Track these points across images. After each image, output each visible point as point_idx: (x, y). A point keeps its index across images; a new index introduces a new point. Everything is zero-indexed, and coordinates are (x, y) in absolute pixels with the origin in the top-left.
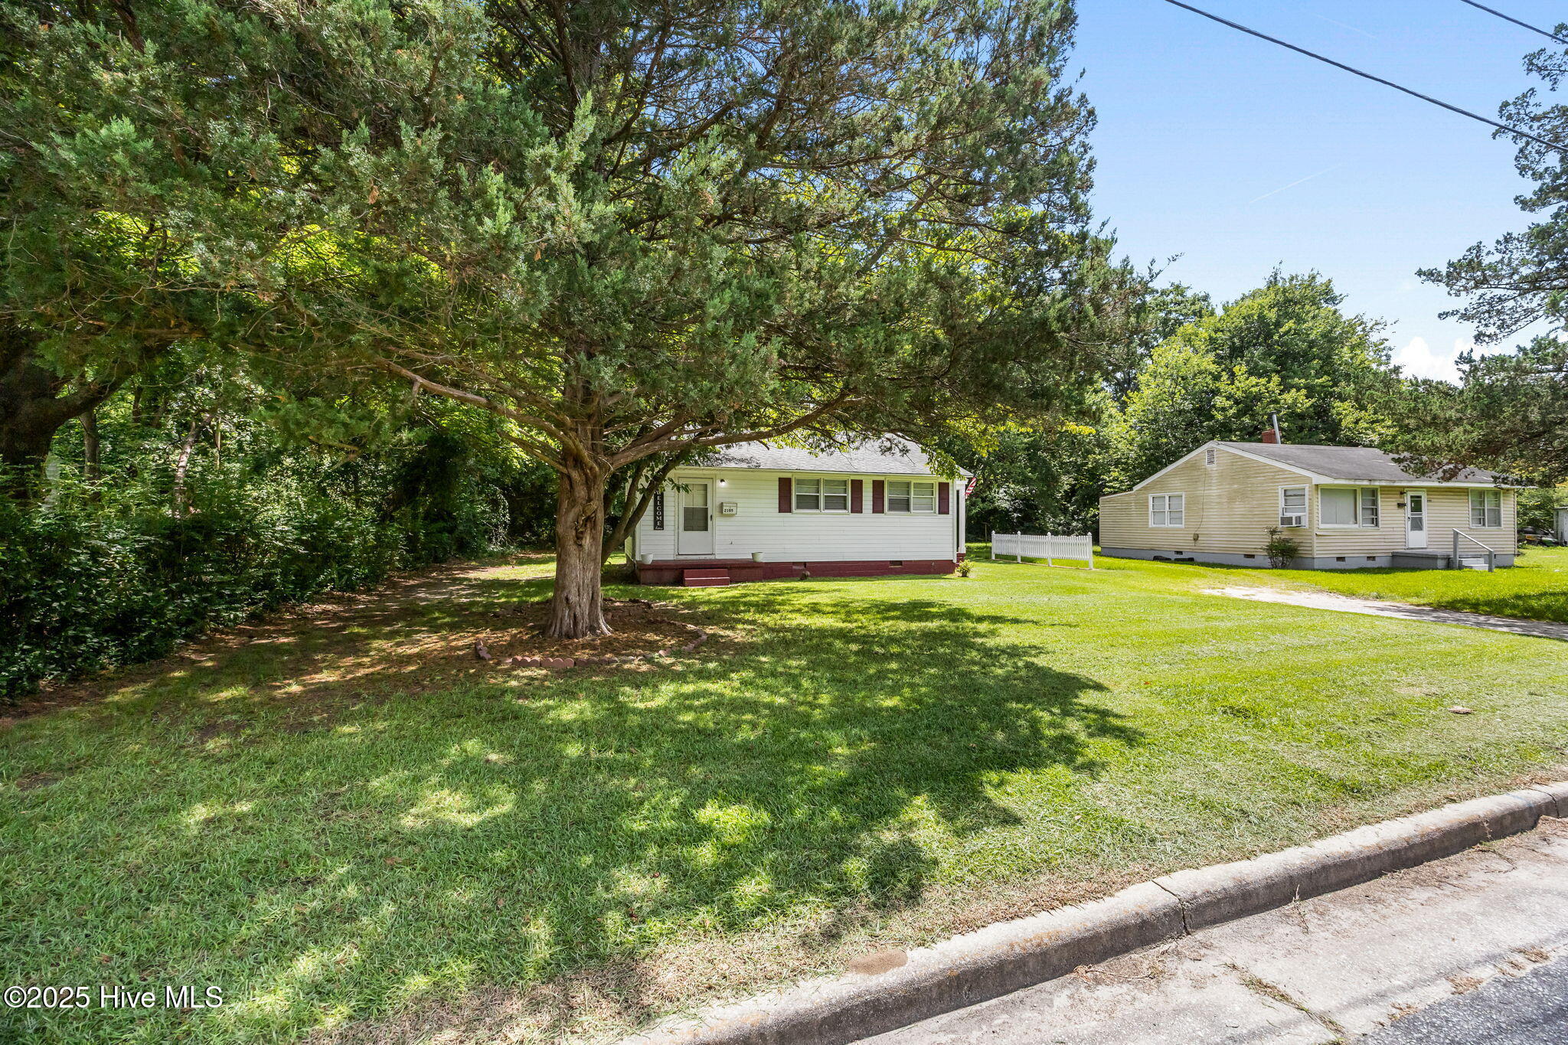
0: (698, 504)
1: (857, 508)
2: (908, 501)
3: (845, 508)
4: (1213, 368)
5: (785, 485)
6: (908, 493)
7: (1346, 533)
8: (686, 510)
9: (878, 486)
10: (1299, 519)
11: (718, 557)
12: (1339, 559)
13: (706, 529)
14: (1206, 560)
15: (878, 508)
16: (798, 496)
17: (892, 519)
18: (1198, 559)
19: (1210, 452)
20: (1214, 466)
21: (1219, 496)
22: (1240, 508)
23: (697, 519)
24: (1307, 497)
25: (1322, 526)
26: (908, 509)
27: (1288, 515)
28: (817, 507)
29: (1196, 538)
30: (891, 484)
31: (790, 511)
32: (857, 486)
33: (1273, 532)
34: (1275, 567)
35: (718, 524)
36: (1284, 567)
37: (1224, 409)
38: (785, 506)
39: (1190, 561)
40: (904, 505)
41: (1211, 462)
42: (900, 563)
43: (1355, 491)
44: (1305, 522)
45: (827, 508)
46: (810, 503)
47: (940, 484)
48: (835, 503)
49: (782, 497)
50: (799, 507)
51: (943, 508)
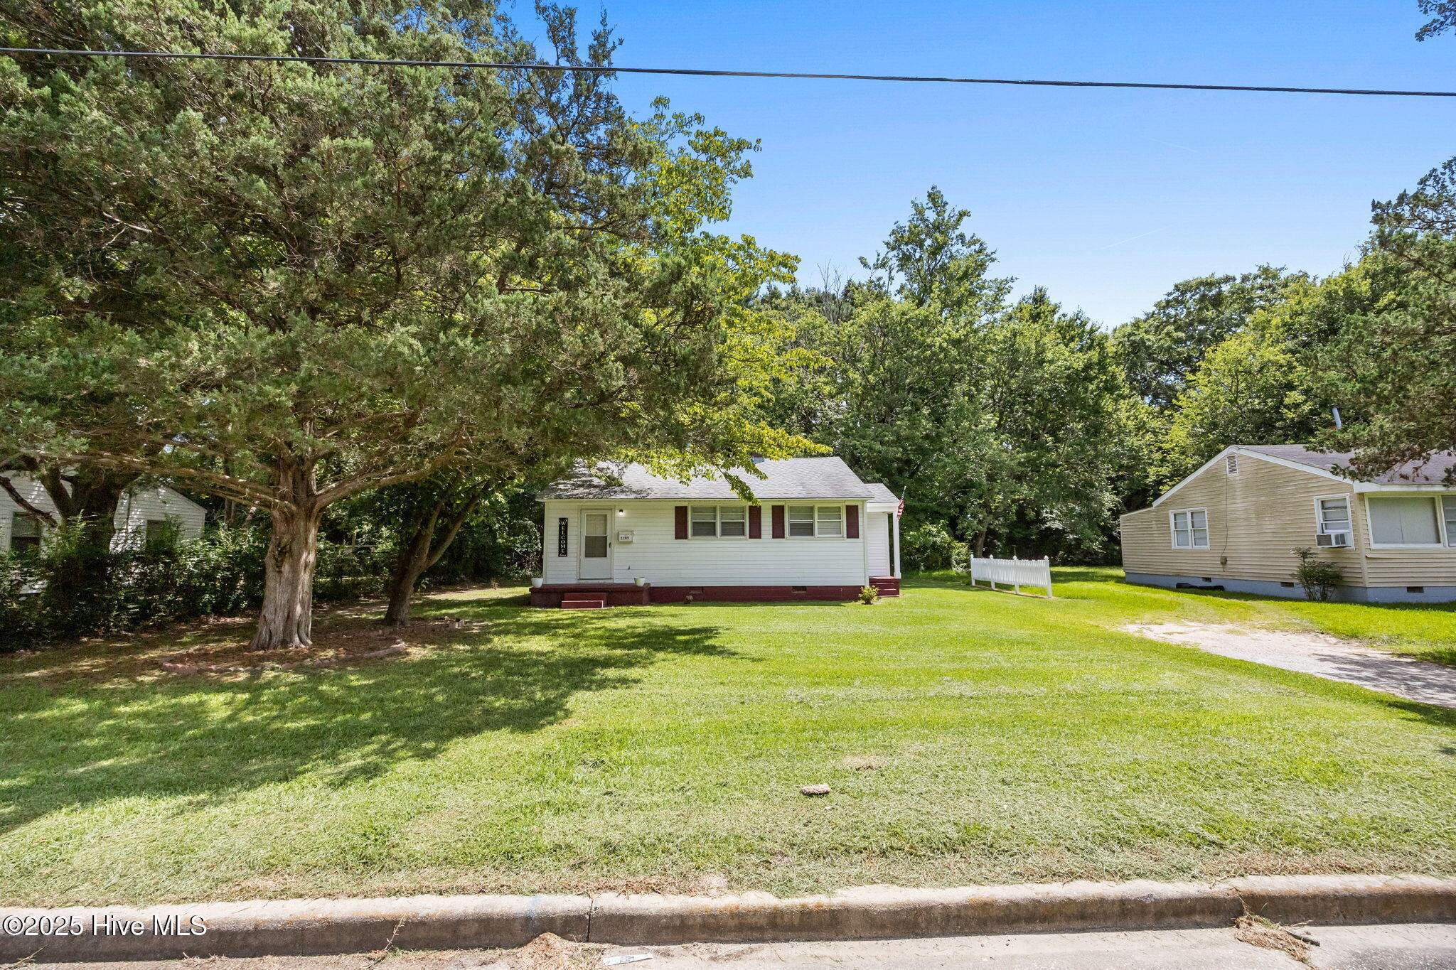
0: (599, 533)
1: (756, 533)
2: (812, 525)
3: (743, 534)
4: (1282, 359)
5: (681, 512)
6: (812, 517)
7: (1419, 555)
8: (587, 537)
9: (778, 512)
10: (1341, 539)
11: (616, 582)
12: (1410, 589)
13: (605, 555)
14: (1238, 589)
15: (778, 533)
16: (694, 523)
17: (792, 545)
18: (1230, 587)
19: (1231, 458)
20: (1236, 475)
21: (1246, 511)
22: (1270, 525)
23: (597, 547)
24: (1349, 510)
25: (1374, 546)
26: (812, 533)
27: (1327, 532)
28: (714, 534)
29: (1224, 562)
30: (791, 509)
31: (686, 537)
32: (756, 512)
33: (1304, 555)
35: (617, 553)
36: (1324, 599)
37: (1297, 406)
38: (681, 533)
39: (1218, 590)
40: (807, 530)
41: (1233, 470)
42: (804, 588)
43: (1433, 499)
44: (1350, 542)
45: (723, 534)
46: (706, 529)
47: (848, 507)
48: (732, 529)
49: (677, 523)
50: (694, 534)
51: (853, 532)
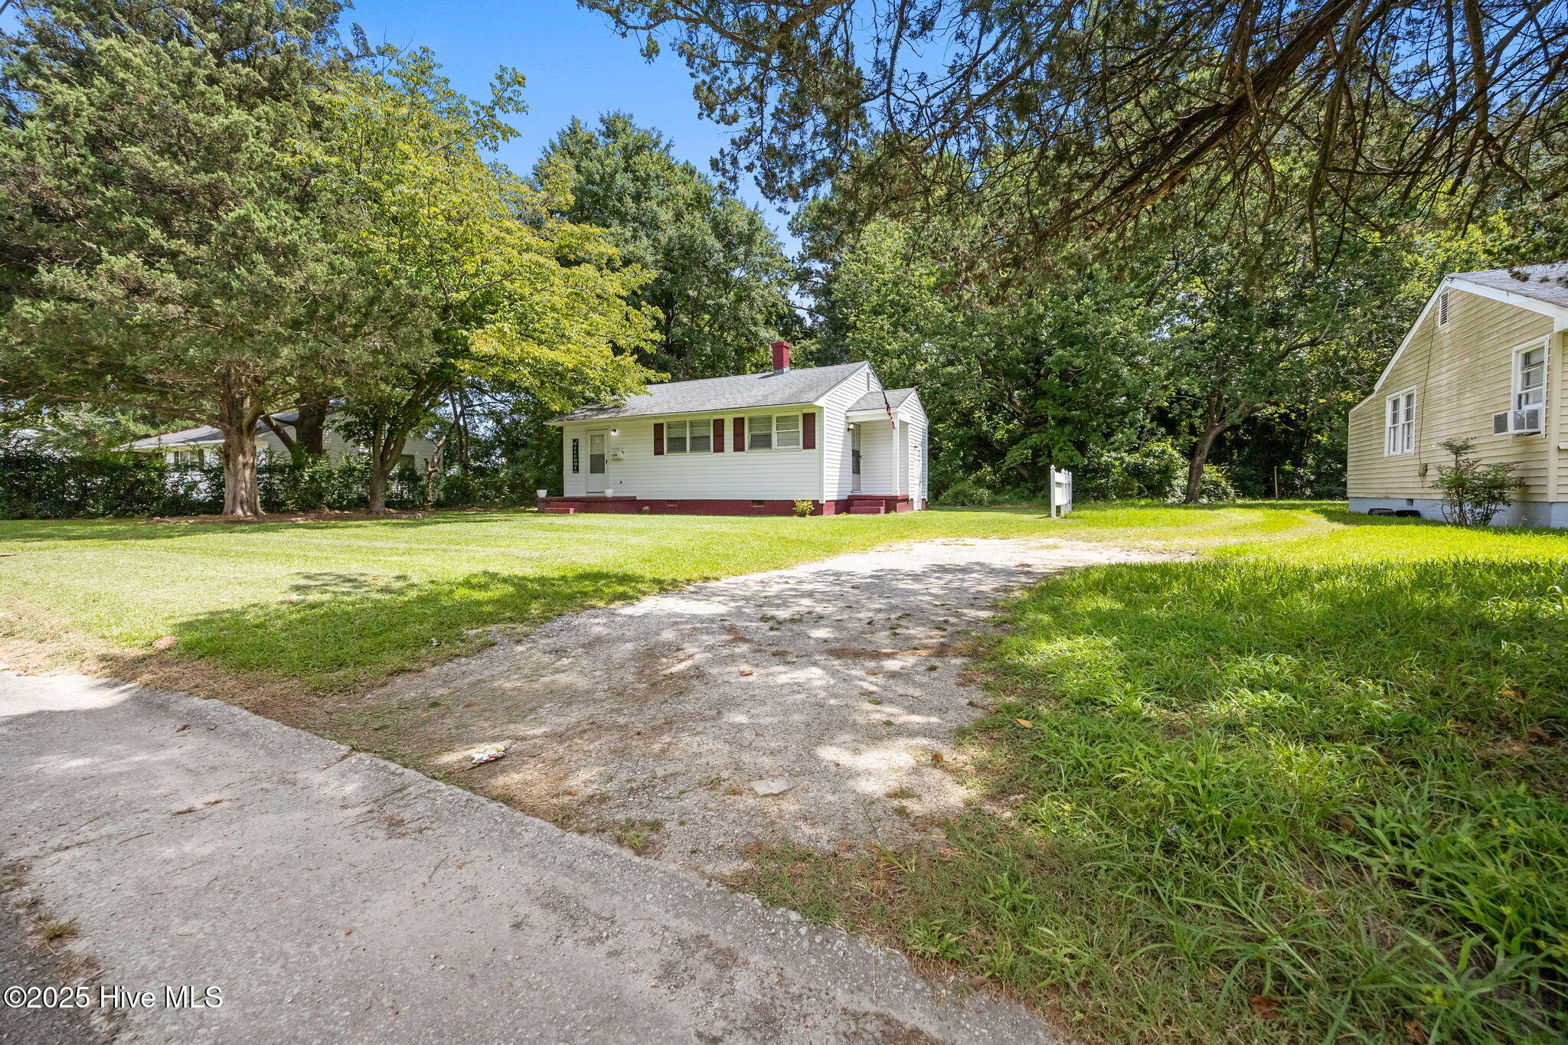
0: (599, 450)
1: (719, 448)
2: (769, 436)
3: (708, 449)
5: (658, 428)
6: (770, 428)
8: (591, 456)
9: (739, 423)
13: (603, 471)
15: (739, 447)
16: (670, 439)
17: (752, 457)
18: (1427, 514)
23: (598, 465)
24: (1546, 366)
26: (769, 445)
28: (684, 450)
30: (752, 419)
31: (662, 453)
32: (719, 425)
34: (1461, 523)
35: (612, 467)
38: (658, 451)
40: (763, 442)
41: (1444, 321)
42: (762, 502)
44: (1541, 423)
45: (693, 449)
46: (678, 445)
47: (805, 415)
48: (699, 444)
49: (656, 440)
50: (669, 451)
51: (809, 443)
